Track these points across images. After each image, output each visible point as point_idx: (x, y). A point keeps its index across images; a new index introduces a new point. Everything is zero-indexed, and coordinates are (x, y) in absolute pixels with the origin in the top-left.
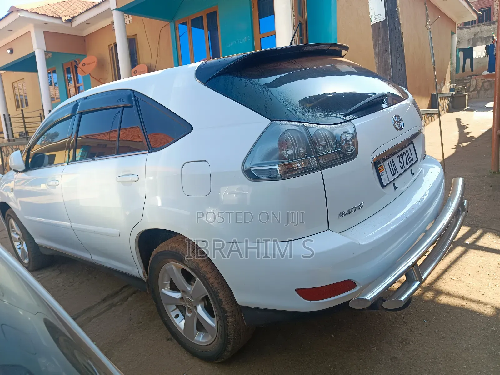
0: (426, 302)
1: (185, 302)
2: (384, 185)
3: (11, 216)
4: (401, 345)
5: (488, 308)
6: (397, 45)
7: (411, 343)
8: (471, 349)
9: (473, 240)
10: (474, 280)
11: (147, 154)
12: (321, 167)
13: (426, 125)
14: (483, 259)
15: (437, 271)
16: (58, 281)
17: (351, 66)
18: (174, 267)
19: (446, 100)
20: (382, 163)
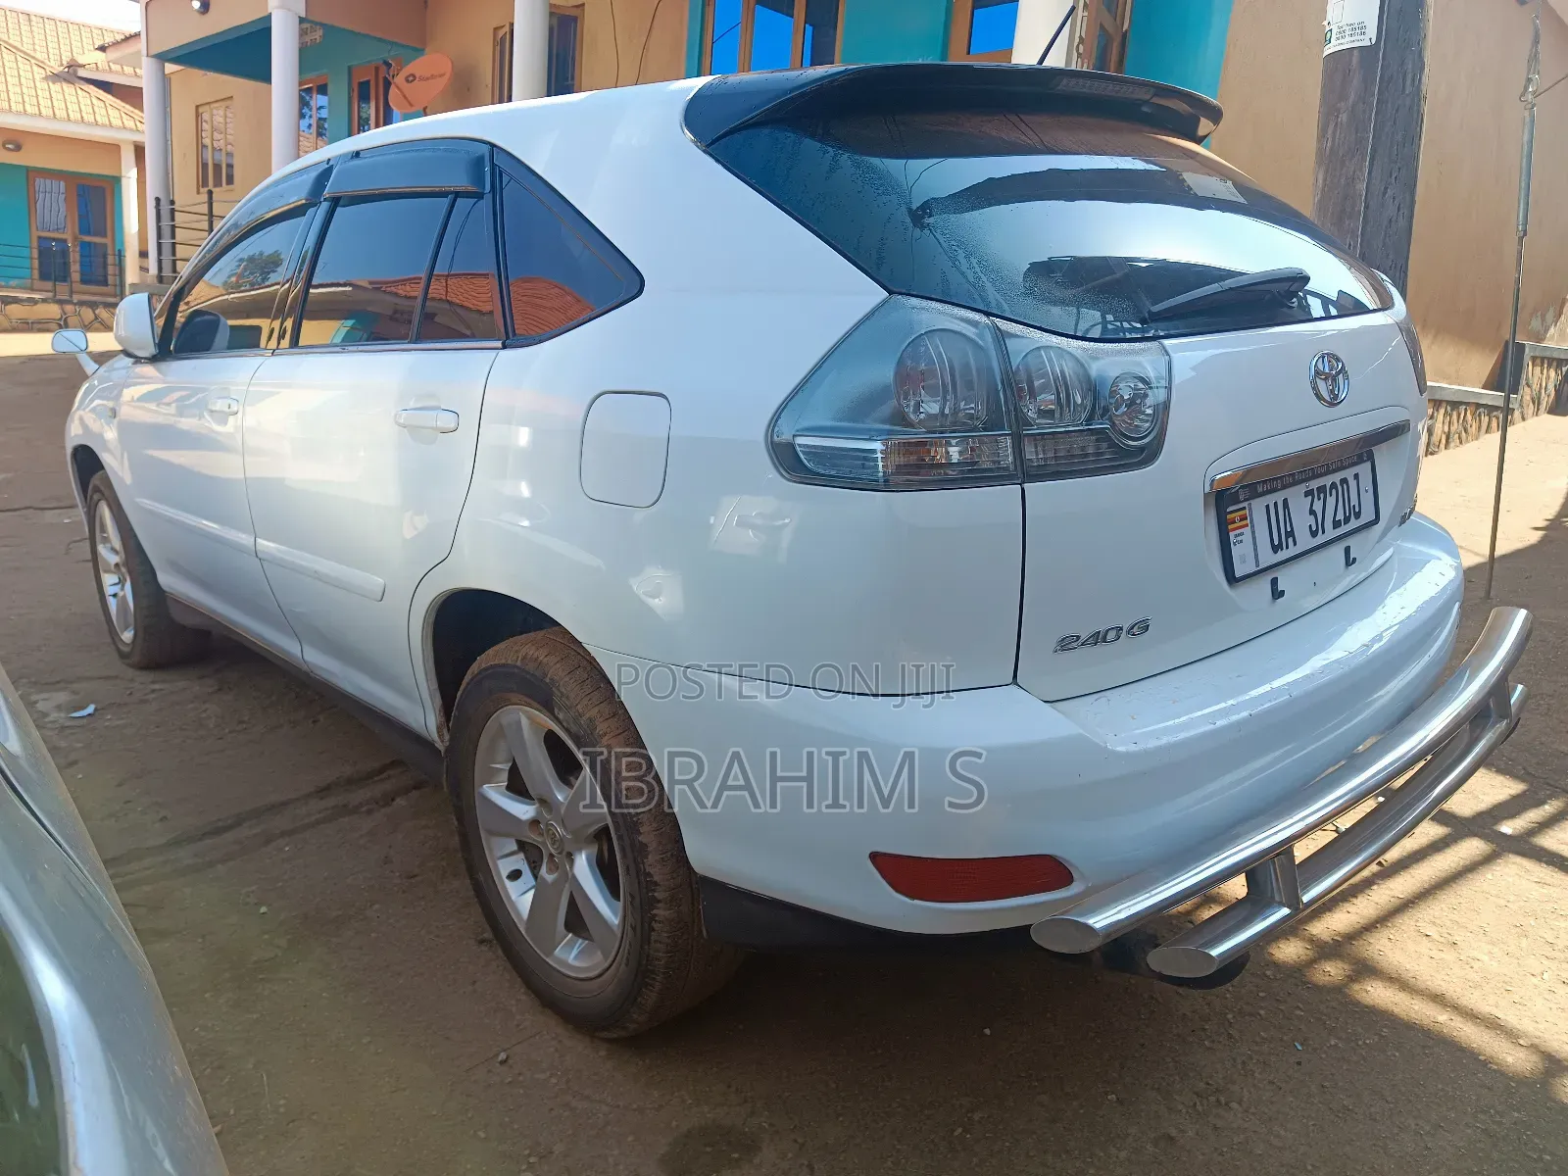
0: (1318, 989)
1: (543, 835)
2: (1238, 574)
3: (103, 495)
4: (1198, 1104)
5: (1519, 1048)
6: (1399, 137)
7: (1234, 1105)
8: (1428, 1165)
9: (1525, 826)
10: (1496, 950)
11: (494, 353)
12: (1025, 474)
13: (1467, 441)
14: (1545, 891)
15: (1379, 901)
16: (205, 711)
17: (1230, 183)
18: (525, 722)
19: (1552, 373)
20: (1245, 500)
